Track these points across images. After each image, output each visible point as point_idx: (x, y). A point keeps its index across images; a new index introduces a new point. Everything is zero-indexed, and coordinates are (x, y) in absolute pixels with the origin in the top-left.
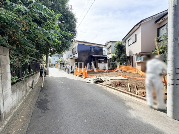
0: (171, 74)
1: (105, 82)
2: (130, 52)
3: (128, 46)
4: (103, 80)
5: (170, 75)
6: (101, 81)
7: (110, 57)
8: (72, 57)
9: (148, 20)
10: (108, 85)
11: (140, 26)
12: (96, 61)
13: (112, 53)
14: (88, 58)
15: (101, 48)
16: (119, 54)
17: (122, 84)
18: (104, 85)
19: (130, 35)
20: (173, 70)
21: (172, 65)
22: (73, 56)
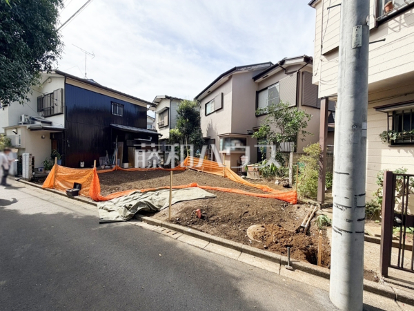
0: (346, 207)
1: (161, 213)
2: (210, 129)
3: (206, 115)
4: (155, 204)
5: (344, 208)
6: (150, 211)
7: (165, 134)
8: (38, 124)
9: (243, 70)
10: (171, 221)
11: (230, 78)
12: (129, 143)
13: (169, 126)
14: (102, 133)
15: (143, 110)
16: (187, 130)
17: (210, 214)
18: (161, 225)
19: (210, 93)
20: (350, 198)
21: (347, 187)
22: (42, 122)
